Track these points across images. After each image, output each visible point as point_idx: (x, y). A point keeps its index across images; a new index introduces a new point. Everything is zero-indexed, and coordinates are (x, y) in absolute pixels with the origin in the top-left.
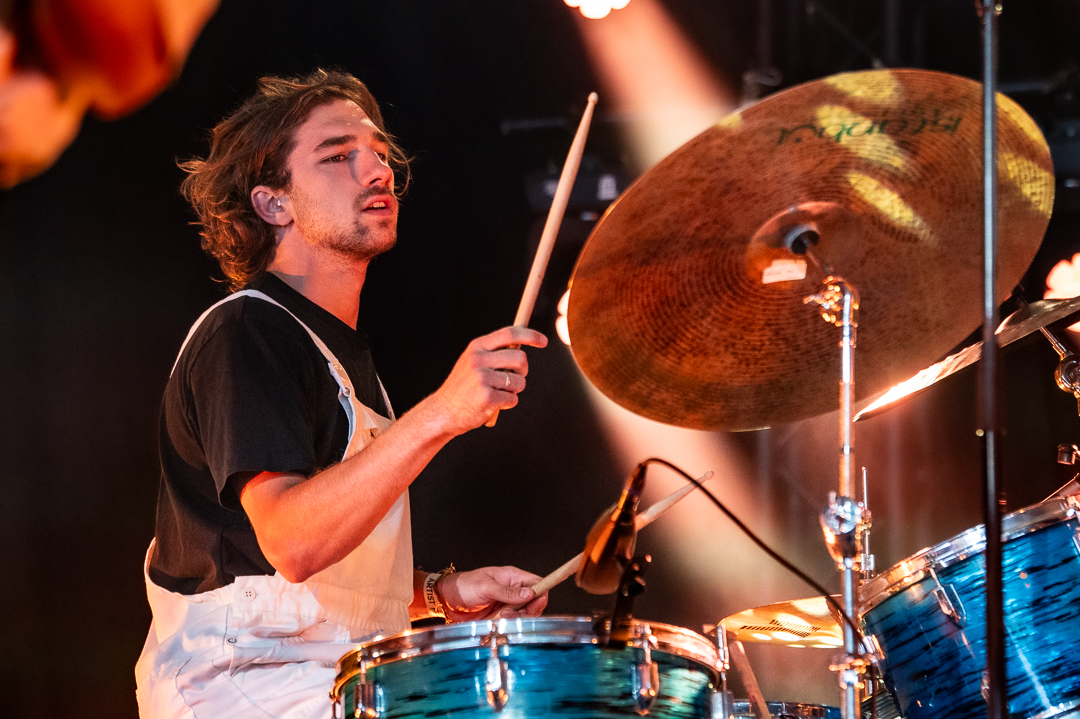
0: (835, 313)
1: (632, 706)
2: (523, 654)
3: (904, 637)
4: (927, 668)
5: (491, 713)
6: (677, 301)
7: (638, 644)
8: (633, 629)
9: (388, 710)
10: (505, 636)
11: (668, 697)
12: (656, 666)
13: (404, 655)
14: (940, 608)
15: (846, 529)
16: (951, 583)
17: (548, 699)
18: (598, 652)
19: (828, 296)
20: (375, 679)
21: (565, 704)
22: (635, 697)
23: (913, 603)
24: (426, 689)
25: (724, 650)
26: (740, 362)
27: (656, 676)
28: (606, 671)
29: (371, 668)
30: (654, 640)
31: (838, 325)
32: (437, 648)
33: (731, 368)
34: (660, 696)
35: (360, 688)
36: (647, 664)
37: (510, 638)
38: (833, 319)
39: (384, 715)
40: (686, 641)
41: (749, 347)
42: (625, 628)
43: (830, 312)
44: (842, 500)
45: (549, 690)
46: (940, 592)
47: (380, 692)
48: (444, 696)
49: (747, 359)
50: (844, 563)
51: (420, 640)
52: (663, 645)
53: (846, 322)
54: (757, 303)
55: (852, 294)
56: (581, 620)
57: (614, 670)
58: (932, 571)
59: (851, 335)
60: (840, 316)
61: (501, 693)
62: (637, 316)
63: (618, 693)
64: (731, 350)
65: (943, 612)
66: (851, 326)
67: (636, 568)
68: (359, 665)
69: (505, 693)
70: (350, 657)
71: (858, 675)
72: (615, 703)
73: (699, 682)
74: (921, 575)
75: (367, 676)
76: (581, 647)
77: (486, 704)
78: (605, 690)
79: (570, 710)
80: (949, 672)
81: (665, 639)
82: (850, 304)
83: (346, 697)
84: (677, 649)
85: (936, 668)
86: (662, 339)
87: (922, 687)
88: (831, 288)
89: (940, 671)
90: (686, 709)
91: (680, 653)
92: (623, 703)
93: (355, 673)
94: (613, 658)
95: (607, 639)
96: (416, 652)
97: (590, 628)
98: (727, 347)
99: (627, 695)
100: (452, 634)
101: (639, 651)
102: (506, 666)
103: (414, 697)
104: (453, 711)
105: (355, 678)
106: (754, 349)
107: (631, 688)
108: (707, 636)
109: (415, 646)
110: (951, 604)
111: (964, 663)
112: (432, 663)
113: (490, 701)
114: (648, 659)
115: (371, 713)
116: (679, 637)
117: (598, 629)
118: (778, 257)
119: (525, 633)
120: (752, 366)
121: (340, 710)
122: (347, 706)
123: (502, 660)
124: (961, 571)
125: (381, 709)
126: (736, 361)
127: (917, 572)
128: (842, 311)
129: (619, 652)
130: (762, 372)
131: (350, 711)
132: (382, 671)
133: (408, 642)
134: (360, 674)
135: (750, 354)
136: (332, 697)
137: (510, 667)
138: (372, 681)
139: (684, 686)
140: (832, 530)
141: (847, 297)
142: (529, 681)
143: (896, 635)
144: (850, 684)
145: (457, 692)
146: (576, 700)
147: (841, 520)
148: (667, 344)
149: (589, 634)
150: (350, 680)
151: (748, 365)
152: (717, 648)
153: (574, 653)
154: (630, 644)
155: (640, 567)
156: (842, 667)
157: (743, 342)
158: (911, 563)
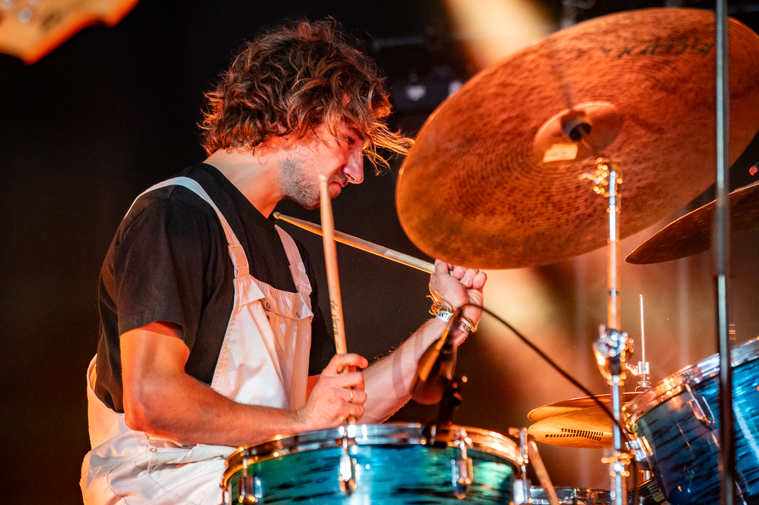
0: (603, 187)
1: (452, 492)
2: (367, 453)
3: (667, 438)
4: (686, 461)
5: (344, 498)
6: (479, 174)
7: (457, 443)
8: (452, 433)
9: (265, 496)
10: (353, 439)
11: (480, 485)
12: (470, 461)
13: (276, 454)
14: (694, 415)
15: (613, 353)
16: (703, 395)
17: (388, 486)
18: (425, 450)
19: (598, 173)
20: (254, 472)
21: (401, 491)
22: (455, 485)
23: (673, 412)
24: (293, 480)
25: (524, 448)
26: (518, 220)
27: (471, 468)
28: (432, 465)
29: (251, 465)
30: (469, 441)
31: (606, 196)
32: (301, 448)
33: (511, 224)
34: (474, 484)
35: (243, 480)
36: (464, 460)
37: (358, 440)
38: (602, 191)
39: (262, 501)
40: (494, 441)
41: (526, 209)
42: (446, 432)
43: (600, 186)
44: (610, 332)
45: (389, 480)
46: (693, 402)
47: (258, 483)
48: (308, 486)
49: (523, 218)
50: (612, 380)
51: (289, 442)
52: (475, 445)
53: (612, 193)
54: (537, 176)
55: (617, 171)
56: (412, 426)
57: (438, 464)
58: (687, 386)
59: (616, 204)
60: (607, 189)
61: (351, 483)
62: (449, 185)
63: (441, 481)
64: (513, 211)
65: (696, 418)
66: (616, 197)
67: (455, 386)
68: (241, 463)
69: (355, 482)
70: (235, 456)
71: (625, 466)
72: (439, 489)
73: (505, 473)
74: (679, 389)
75: (249, 470)
76: (412, 446)
77: (339, 491)
78: (432, 480)
79: (404, 495)
80: (701, 464)
81: (478, 440)
82: (615, 179)
83: (233, 487)
84: (487, 448)
85: (692, 461)
86: (464, 203)
87: (682, 476)
88: (600, 167)
89: (694, 464)
90: (496, 494)
91: (489, 451)
92: (445, 489)
93: (239, 468)
94: (437, 455)
95: (433, 441)
96: (286, 452)
97: (420, 432)
98: (510, 209)
99: (448, 483)
101: (457, 449)
102: (355, 461)
103: (285, 486)
104: (314, 496)
105: (239, 472)
106: (529, 210)
107: (451, 478)
108: (511, 437)
109: (285, 447)
110: (702, 412)
111: (714, 457)
112: (299, 459)
113: (343, 489)
114: (464, 456)
115: (252, 499)
116: (489, 438)
117: (426, 434)
118: (557, 142)
119: (370, 437)
120: (526, 223)
121: (228, 496)
122: (233, 494)
123: (352, 457)
124: (710, 385)
125: (259, 495)
126: (515, 219)
127: (676, 387)
128: (609, 185)
129: (442, 451)
130: (533, 226)
131: (235, 497)
132: (259, 467)
133: (279, 444)
134: (242, 469)
135: (525, 214)
136: (222, 487)
137: (358, 462)
138: (252, 474)
139: (492, 475)
140: (603, 353)
141: (613, 174)
142: (373, 473)
143: (661, 436)
144: (618, 473)
145: (318, 482)
146: (409, 487)
147: (609, 347)
148: (467, 207)
149: (419, 437)
150: (235, 474)
151: (523, 222)
152: (519, 446)
153: (407, 451)
154: (450, 444)
155: (459, 386)
156: (611, 460)
157: (523, 205)
158: (672, 380)
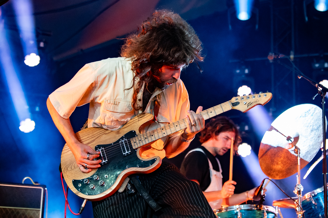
2: (244, 211)
7: (263, 210)
8: (263, 207)
10: (241, 208)
13: (223, 211)
14: (312, 202)
15: (299, 190)
16: (314, 198)
18: (256, 211)
23: (308, 202)
24: (227, 217)
25: (277, 210)
27: (267, 215)
32: (228, 210)
42: (261, 207)
44: (298, 185)
45: (248, 217)
46: (312, 200)
50: (299, 196)
51: (226, 209)
52: (267, 210)
56: (253, 205)
57: (259, 214)
58: (311, 196)
63: (260, 217)
73: (273, 216)
74: (309, 197)
76: (253, 210)
78: (258, 217)
81: (268, 209)
89: (312, 213)
91: (270, 211)
95: (258, 209)
96: (225, 211)
97: (255, 207)
100: (231, 208)
102: (241, 213)
108: (274, 208)
112: (228, 213)
114: (265, 212)
116: (270, 208)
117: (256, 207)
119: (244, 208)
124: (316, 196)
129: (260, 211)
133: (223, 209)
139: (271, 217)
144: (300, 216)
145: (233, 217)
147: (298, 188)
149: (255, 208)
152: (276, 210)
155: (264, 197)
156: (298, 213)
158: (308, 194)
